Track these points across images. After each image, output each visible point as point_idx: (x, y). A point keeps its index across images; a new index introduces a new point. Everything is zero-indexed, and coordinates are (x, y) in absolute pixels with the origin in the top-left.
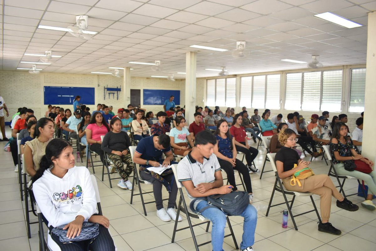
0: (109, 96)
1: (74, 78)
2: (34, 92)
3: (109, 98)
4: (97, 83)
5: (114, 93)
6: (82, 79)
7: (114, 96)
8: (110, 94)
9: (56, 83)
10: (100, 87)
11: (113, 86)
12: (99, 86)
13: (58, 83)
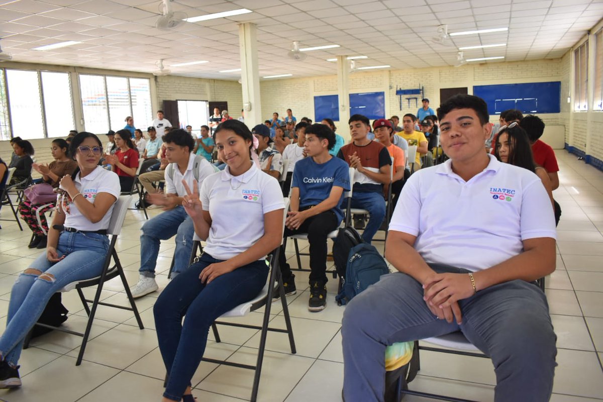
0: (409, 103)
1: (353, 79)
2: (302, 106)
3: (409, 108)
4: (388, 83)
5: (416, 99)
6: (364, 80)
7: (417, 103)
8: (410, 100)
9: (329, 90)
10: (392, 89)
11: (414, 86)
12: (391, 87)
13: (332, 90)
